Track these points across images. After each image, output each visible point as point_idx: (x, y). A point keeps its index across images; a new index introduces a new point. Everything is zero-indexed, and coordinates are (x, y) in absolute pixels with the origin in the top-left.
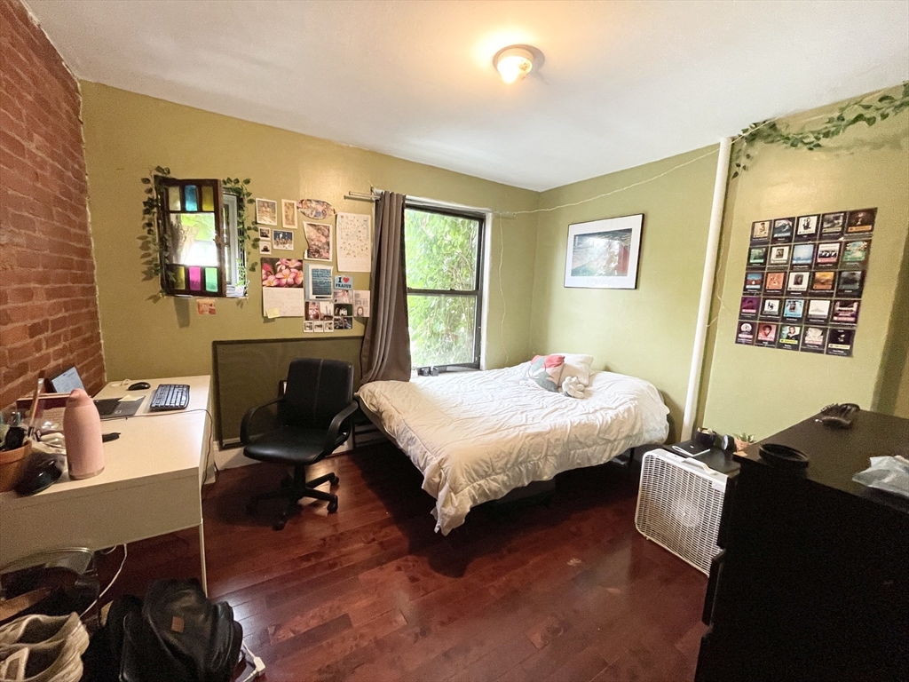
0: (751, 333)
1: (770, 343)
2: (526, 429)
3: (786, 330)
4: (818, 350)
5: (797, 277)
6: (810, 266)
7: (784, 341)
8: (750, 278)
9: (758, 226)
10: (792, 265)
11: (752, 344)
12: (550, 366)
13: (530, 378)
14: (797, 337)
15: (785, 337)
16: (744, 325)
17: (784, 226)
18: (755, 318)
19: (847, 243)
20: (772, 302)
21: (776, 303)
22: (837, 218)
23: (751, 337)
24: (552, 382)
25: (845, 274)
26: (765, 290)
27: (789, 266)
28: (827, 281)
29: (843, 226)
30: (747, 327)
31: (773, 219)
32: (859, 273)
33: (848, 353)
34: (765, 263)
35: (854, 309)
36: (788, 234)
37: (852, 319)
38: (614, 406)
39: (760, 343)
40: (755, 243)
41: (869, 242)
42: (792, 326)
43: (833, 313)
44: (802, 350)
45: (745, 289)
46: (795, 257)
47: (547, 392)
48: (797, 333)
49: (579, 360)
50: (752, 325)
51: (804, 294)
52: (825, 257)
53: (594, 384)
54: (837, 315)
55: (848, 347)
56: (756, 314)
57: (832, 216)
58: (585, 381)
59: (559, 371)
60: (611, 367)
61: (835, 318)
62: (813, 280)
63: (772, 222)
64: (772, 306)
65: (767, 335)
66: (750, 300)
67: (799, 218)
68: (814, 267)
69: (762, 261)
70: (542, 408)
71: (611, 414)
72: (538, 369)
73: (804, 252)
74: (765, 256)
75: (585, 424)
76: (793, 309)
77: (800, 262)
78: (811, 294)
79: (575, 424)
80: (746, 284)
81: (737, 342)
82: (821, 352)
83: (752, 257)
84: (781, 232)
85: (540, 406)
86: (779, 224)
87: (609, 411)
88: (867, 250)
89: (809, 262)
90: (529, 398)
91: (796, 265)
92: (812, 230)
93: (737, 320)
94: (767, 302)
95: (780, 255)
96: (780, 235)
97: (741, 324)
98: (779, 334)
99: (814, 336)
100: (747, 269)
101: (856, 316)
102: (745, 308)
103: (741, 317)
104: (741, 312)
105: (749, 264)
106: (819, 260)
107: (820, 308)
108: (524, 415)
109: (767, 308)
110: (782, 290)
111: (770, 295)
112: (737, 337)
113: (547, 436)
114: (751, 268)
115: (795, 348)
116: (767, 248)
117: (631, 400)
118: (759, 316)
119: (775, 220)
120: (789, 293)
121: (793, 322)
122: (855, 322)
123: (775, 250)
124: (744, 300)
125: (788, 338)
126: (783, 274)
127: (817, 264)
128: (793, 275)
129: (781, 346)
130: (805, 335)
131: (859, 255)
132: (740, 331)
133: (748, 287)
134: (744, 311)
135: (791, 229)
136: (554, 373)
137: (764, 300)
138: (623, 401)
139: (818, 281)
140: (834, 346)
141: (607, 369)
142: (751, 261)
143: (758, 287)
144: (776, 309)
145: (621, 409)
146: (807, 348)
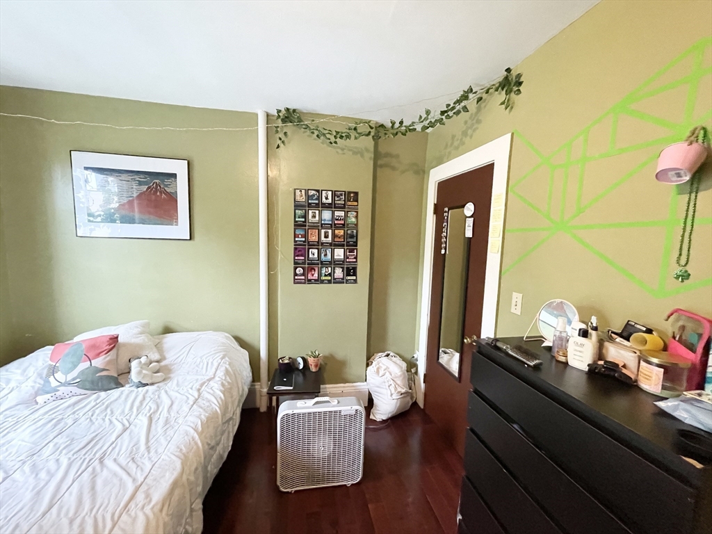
0: (303, 274)
1: (315, 280)
2: (148, 496)
3: (324, 271)
4: (341, 281)
5: (325, 233)
6: (331, 225)
7: (323, 278)
8: (297, 232)
9: (298, 192)
10: (322, 224)
11: (305, 283)
12: (98, 355)
13: (62, 384)
14: (330, 275)
15: (323, 275)
16: (298, 269)
17: (314, 195)
18: (304, 263)
19: (348, 212)
20: (313, 250)
21: (315, 251)
22: (341, 195)
23: (303, 277)
24: (108, 377)
25: (349, 232)
26: (309, 242)
27: (320, 224)
28: (342, 236)
29: (345, 201)
30: (300, 271)
31: (307, 188)
32: (355, 231)
33: (355, 281)
34: (305, 222)
35: (355, 254)
36: (317, 202)
37: (355, 260)
38: (211, 374)
39: (310, 281)
40: (297, 206)
41: (357, 212)
42: (326, 267)
43: (346, 257)
44: (334, 283)
45: (295, 241)
46: (323, 218)
47: (103, 394)
48: (330, 272)
49: (136, 331)
50: (303, 268)
51: (331, 244)
52: (338, 220)
53: (167, 356)
54: (348, 258)
55: (354, 278)
56: (305, 260)
57: (339, 193)
58: (156, 356)
59: (115, 357)
60: (172, 326)
61: (348, 260)
62: (334, 236)
63: (307, 191)
64: (314, 253)
65: (313, 275)
66: (300, 249)
67: (322, 191)
68: (333, 226)
69: (303, 220)
70: (125, 430)
71: (216, 386)
72: (75, 366)
73: (327, 215)
74: (305, 216)
75: (208, 418)
76: (326, 255)
77: (326, 222)
78: (334, 245)
79: (200, 429)
80: (295, 237)
81: (294, 283)
82: (343, 283)
83: (297, 216)
84: (312, 200)
85: (119, 427)
86: (312, 193)
87: (212, 383)
88: (357, 217)
89: (330, 222)
90: (84, 422)
91: (325, 224)
92: (330, 201)
93: (292, 266)
94: (310, 250)
95: (314, 216)
96: (312, 201)
97: (295, 268)
98: (320, 274)
99: (339, 273)
100: (295, 225)
101: (356, 258)
102: (297, 256)
103: (295, 263)
104: (295, 259)
105: (295, 221)
106: (336, 222)
107: (339, 253)
108: (109, 462)
109: (311, 256)
110: (318, 242)
111: (311, 245)
112: (295, 279)
113: (185, 477)
114: (297, 225)
115: (329, 282)
116: (305, 210)
117: (222, 359)
118: (307, 261)
119: (308, 190)
120: (322, 244)
121: (327, 264)
122: (356, 262)
123: (310, 212)
124: (295, 249)
125: (326, 275)
126: (317, 231)
127: (335, 224)
128: (323, 231)
129: (322, 282)
130: (334, 272)
131: (354, 220)
132: (296, 274)
133: (297, 239)
134: (296, 258)
135: (318, 199)
136: (109, 362)
137: (309, 249)
138: (216, 364)
139: (337, 236)
140: (349, 278)
141: (168, 330)
142: (297, 219)
143: (304, 239)
144: (316, 256)
145: (220, 373)
146: (337, 281)
